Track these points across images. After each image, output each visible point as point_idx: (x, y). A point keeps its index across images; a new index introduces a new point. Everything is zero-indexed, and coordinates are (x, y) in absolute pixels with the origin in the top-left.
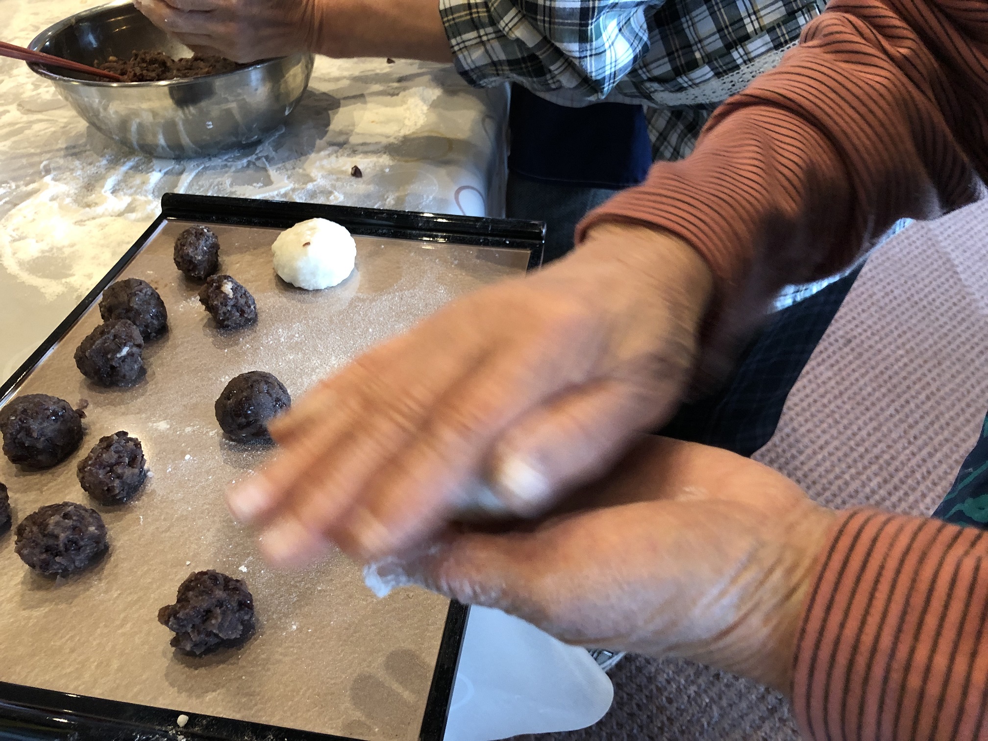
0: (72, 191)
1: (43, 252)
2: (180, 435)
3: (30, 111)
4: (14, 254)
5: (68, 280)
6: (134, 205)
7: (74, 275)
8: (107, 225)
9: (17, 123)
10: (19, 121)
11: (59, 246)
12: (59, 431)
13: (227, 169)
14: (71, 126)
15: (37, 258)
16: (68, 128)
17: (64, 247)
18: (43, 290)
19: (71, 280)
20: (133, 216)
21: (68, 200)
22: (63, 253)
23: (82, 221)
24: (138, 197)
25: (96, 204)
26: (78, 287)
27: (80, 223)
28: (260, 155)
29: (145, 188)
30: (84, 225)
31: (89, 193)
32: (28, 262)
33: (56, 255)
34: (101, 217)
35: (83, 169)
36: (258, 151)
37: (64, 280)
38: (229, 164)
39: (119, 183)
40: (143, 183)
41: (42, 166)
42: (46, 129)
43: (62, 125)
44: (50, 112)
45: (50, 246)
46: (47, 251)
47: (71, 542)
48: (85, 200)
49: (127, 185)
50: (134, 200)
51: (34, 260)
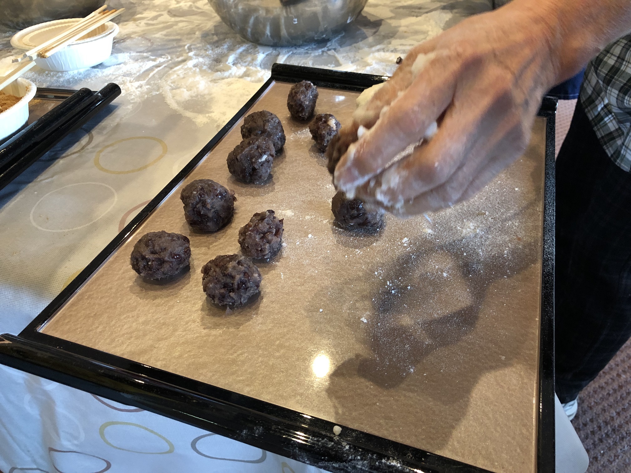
0: (207, 63)
1: (192, 97)
2: (302, 220)
3: (175, 16)
4: (173, 97)
5: (210, 115)
6: (248, 73)
7: (214, 112)
8: (232, 83)
9: (168, 22)
10: (170, 21)
11: (202, 94)
12: (223, 206)
13: (308, 55)
14: (202, 25)
15: (188, 100)
16: (200, 26)
17: (205, 95)
18: (194, 120)
19: (212, 115)
20: (249, 79)
21: (205, 67)
22: (205, 98)
23: (215, 80)
24: (251, 68)
25: (224, 71)
26: (217, 119)
27: (214, 81)
28: (330, 48)
29: (254, 62)
30: (217, 83)
31: (218, 64)
32: (183, 102)
33: (200, 99)
34: (227, 78)
35: (212, 50)
36: (328, 45)
37: (207, 115)
38: (309, 52)
39: (237, 59)
40: (253, 60)
41: (186, 47)
42: (186, 26)
43: (197, 24)
44: (188, 17)
45: (196, 93)
46: (195, 97)
47: (242, 283)
48: (216, 68)
49: (242, 61)
50: (248, 70)
51: (186, 102)
